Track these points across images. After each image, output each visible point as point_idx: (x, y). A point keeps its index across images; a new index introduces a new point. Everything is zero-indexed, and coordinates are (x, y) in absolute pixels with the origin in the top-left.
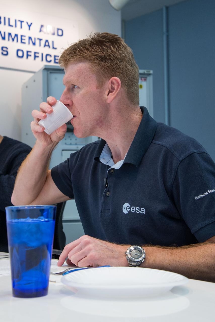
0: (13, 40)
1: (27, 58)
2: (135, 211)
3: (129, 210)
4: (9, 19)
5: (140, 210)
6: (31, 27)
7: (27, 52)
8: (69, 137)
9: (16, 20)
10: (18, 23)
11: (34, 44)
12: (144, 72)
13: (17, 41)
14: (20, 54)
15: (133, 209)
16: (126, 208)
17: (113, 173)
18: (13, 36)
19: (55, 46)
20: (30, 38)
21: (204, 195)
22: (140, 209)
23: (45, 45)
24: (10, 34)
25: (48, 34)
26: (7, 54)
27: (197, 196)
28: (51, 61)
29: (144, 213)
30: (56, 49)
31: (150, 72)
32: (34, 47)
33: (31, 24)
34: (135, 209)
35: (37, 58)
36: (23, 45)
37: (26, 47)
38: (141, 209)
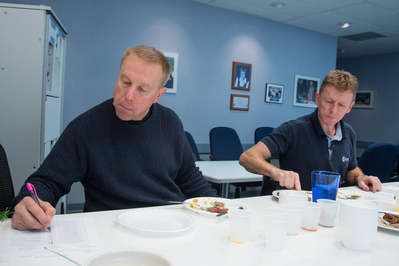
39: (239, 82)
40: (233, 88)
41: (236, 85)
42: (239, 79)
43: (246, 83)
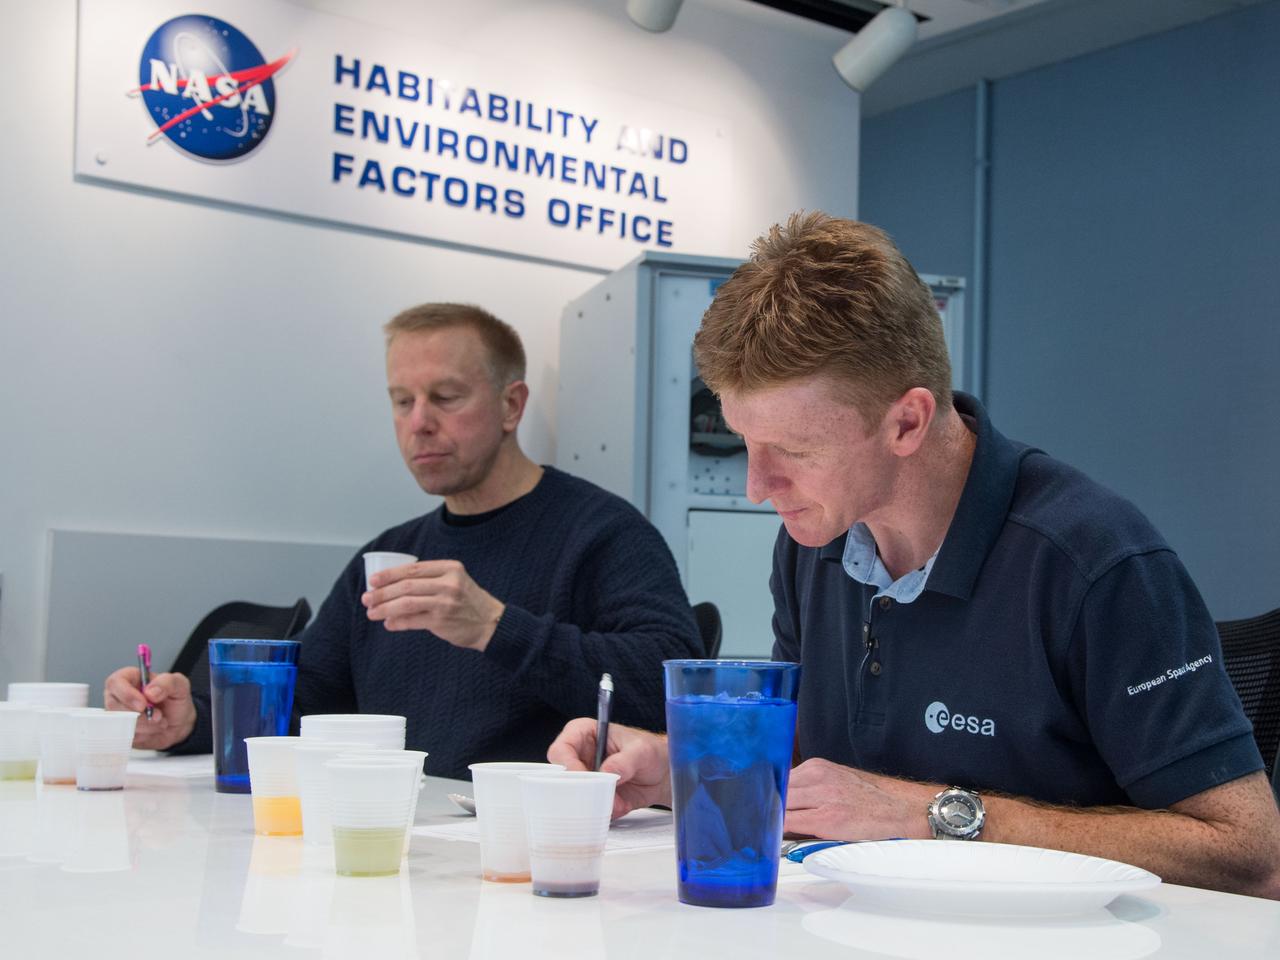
0: (540, 170)
1: (579, 225)
2: (966, 728)
3: (945, 723)
4: (530, 107)
5: (980, 725)
6: (594, 134)
7: (581, 207)
8: (708, 470)
9: (550, 112)
10: (558, 121)
11: (601, 184)
12: (941, 283)
13: (552, 174)
14: (559, 213)
15: (957, 722)
16: (935, 717)
17: (888, 608)
18: (540, 158)
19: (661, 194)
20: (589, 166)
21: (1154, 683)
22: (981, 722)
23: (633, 190)
24: (531, 153)
25: (644, 154)
26: (521, 214)
27: (1135, 685)
28: (647, 238)
29: (992, 733)
30: (664, 200)
31: (956, 282)
32: (599, 193)
33: (595, 122)
34: (963, 722)
35: (607, 229)
36: (568, 186)
37: (577, 194)
38: (984, 723)
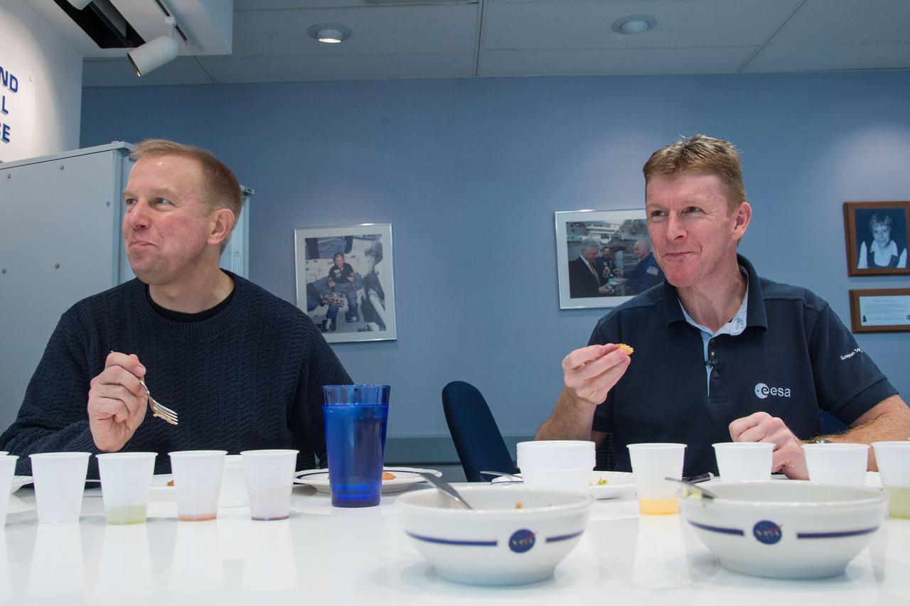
2: (777, 394)
5: (784, 392)
15: (773, 391)
16: (760, 391)
19: (6, 108)
29: (789, 395)
30: (7, 112)
34: (776, 391)
39: (870, 256)
40: (854, 273)
41: (863, 264)
42: (869, 246)
43: (896, 254)
